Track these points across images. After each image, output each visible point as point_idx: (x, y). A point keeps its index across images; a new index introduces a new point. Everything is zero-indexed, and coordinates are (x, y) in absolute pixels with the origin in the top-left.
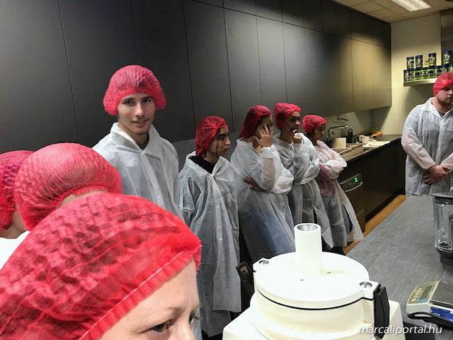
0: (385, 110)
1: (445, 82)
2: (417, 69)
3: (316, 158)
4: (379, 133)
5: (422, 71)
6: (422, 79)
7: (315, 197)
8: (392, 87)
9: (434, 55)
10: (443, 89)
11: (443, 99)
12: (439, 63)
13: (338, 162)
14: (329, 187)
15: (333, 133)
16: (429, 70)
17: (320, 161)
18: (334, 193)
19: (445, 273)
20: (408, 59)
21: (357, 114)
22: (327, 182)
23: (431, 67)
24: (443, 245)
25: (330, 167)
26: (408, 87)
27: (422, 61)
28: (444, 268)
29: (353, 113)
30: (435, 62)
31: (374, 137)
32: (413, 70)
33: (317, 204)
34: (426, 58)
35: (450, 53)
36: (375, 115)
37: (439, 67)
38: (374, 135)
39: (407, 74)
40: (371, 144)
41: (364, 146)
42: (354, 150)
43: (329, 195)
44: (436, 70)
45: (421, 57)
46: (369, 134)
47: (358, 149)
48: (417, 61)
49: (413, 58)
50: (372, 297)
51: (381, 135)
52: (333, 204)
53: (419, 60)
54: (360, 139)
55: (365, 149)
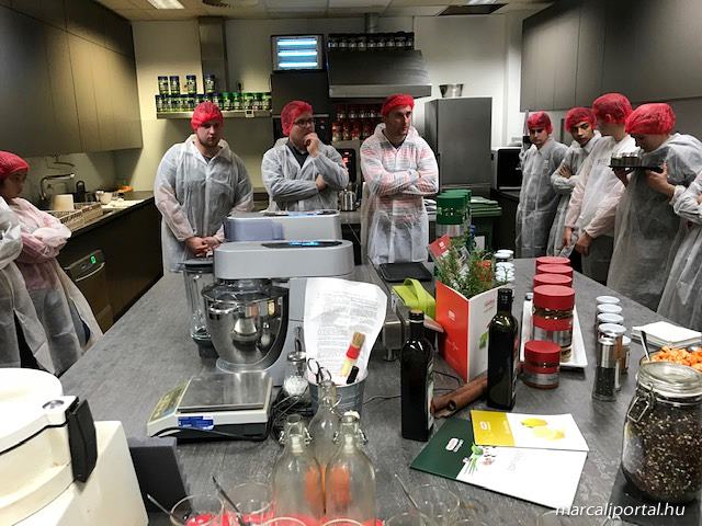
0: (134, 153)
1: (202, 115)
2: (174, 96)
3: (14, 226)
4: (128, 189)
5: (180, 99)
6: (181, 111)
7: (16, 294)
8: (142, 119)
9: (194, 78)
10: (202, 126)
11: (204, 140)
12: (200, 91)
13: (56, 231)
14: (43, 275)
15: (49, 186)
16: (188, 99)
17: (23, 230)
18: (53, 282)
19: (204, 369)
20: (159, 78)
21: (89, 156)
22: (38, 264)
23: (191, 95)
24: (201, 331)
25: (40, 239)
26: (164, 121)
27: (178, 84)
28: (203, 363)
29: (83, 154)
30: (195, 89)
31: (121, 195)
32: (167, 96)
33: (22, 306)
34: (183, 81)
35: (213, 78)
36: (120, 159)
37: (201, 96)
38: (120, 191)
39: (161, 102)
40: (114, 203)
41: (103, 207)
42: (87, 214)
43: (44, 286)
44: (197, 101)
45: (177, 78)
46: (111, 189)
47: (93, 211)
48: (172, 84)
49: (166, 78)
50: (62, 422)
51: (131, 191)
52: (54, 301)
53: (175, 83)
54: (97, 198)
55: (105, 212)
